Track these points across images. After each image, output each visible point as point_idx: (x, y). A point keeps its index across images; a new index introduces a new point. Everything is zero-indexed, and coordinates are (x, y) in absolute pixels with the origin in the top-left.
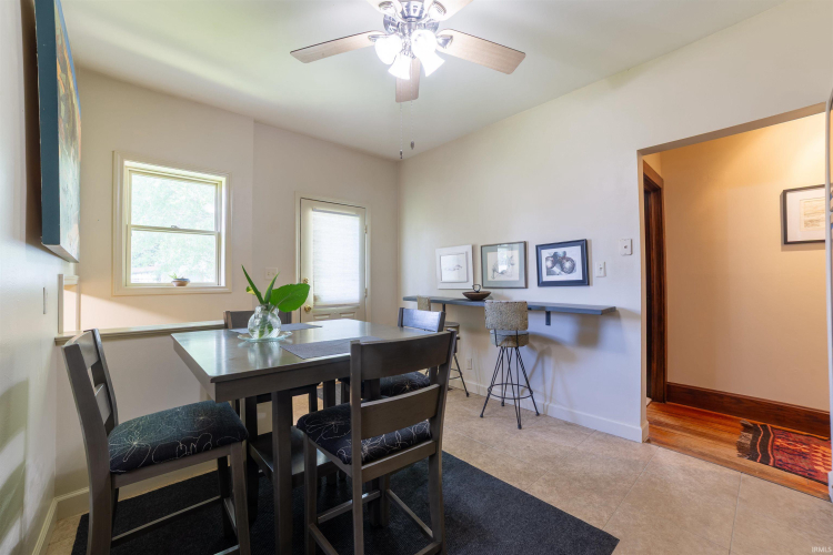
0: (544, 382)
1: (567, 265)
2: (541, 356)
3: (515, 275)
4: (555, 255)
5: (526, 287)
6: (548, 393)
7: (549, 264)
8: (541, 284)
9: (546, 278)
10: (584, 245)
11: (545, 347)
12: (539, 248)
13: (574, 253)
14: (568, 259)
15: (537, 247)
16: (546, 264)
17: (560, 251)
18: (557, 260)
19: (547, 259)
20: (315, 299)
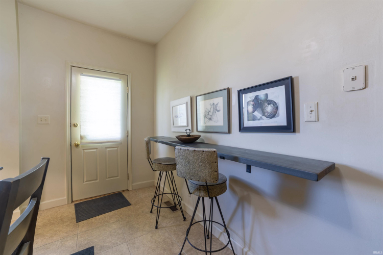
0: (243, 227)
1: (269, 108)
2: (242, 201)
3: (219, 120)
4: (257, 98)
5: (229, 132)
6: (247, 240)
7: (251, 108)
8: (242, 129)
9: (247, 123)
10: (289, 84)
11: (245, 193)
12: (241, 93)
13: (278, 95)
14: (270, 102)
15: (239, 92)
16: (247, 108)
17: (261, 94)
18: (258, 104)
19: (248, 103)
20: (82, 138)
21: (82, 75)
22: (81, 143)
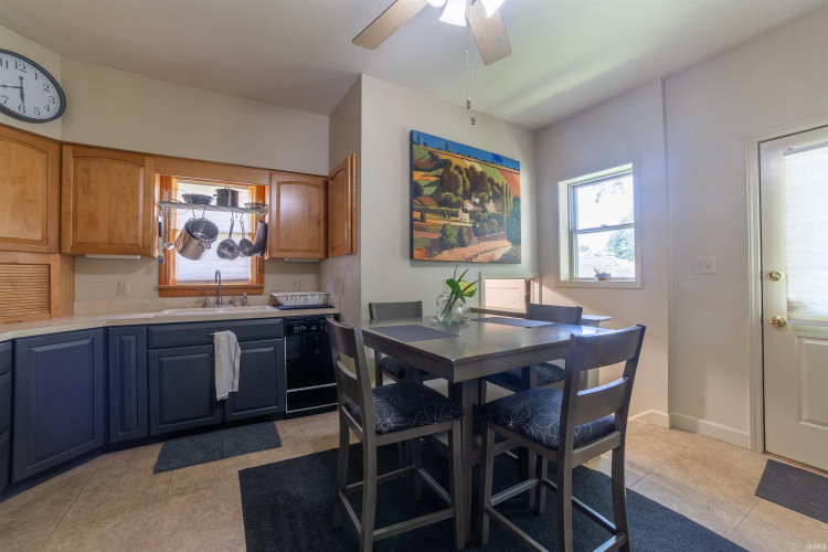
20: (791, 307)
21: (791, 152)
22: (788, 319)
